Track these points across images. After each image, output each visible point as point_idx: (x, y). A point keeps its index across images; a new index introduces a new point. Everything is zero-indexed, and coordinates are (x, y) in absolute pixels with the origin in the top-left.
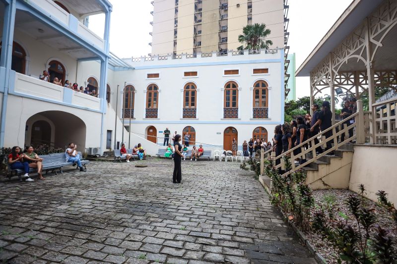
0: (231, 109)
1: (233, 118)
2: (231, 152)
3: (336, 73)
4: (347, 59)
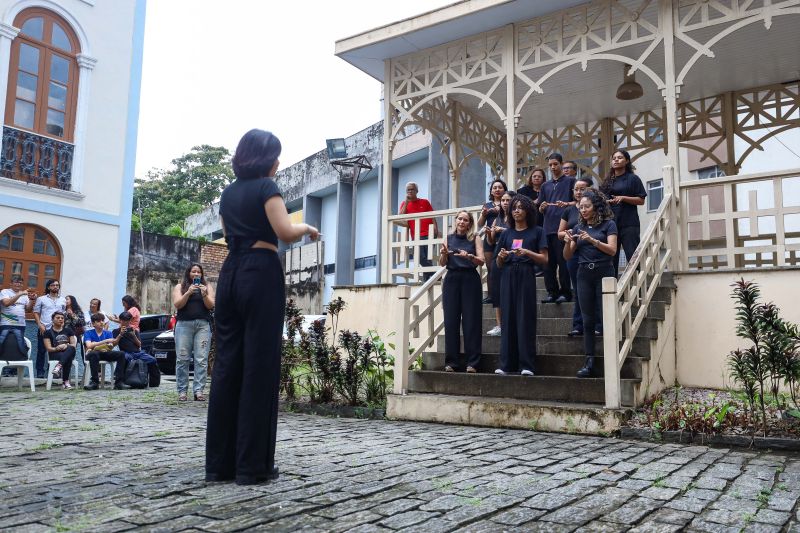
3: (535, 87)
4: (584, 57)
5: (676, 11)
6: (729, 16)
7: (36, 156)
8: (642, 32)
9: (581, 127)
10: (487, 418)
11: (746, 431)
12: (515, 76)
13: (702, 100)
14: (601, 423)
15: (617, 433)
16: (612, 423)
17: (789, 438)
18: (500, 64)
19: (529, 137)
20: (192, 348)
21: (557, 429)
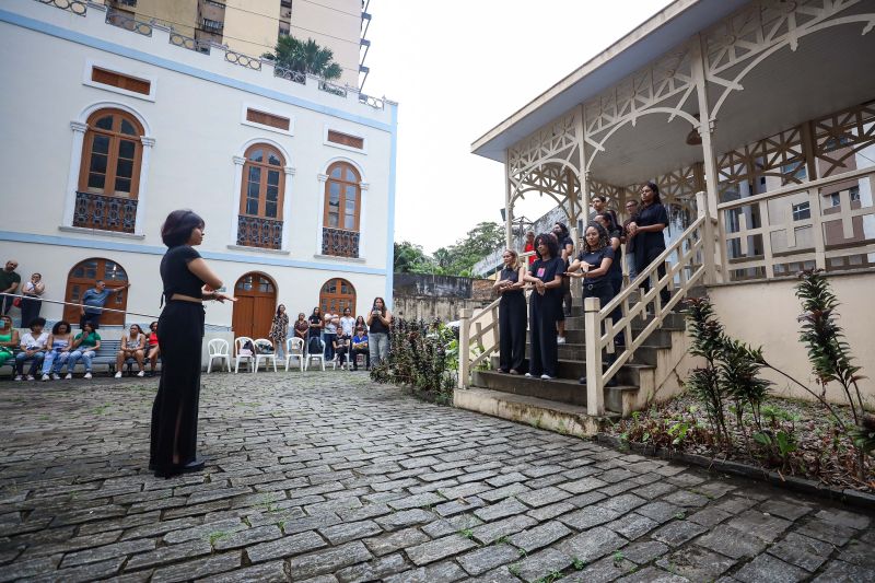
0: (262, 221)
1: (267, 246)
2: (269, 343)
3: (599, 147)
4: (633, 116)
5: (706, 59)
6: (755, 49)
7: (340, 242)
8: (678, 84)
9: (677, 173)
10: (509, 413)
11: (710, 451)
12: (585, 142)
13: (781, 134)
14: (584, 428)
15: (595, 439)
16: (592, 429)
17: (750, 466)
18: (574, 136)
19: (638, 187)
20: (378, 351)
21: (552, 428)
